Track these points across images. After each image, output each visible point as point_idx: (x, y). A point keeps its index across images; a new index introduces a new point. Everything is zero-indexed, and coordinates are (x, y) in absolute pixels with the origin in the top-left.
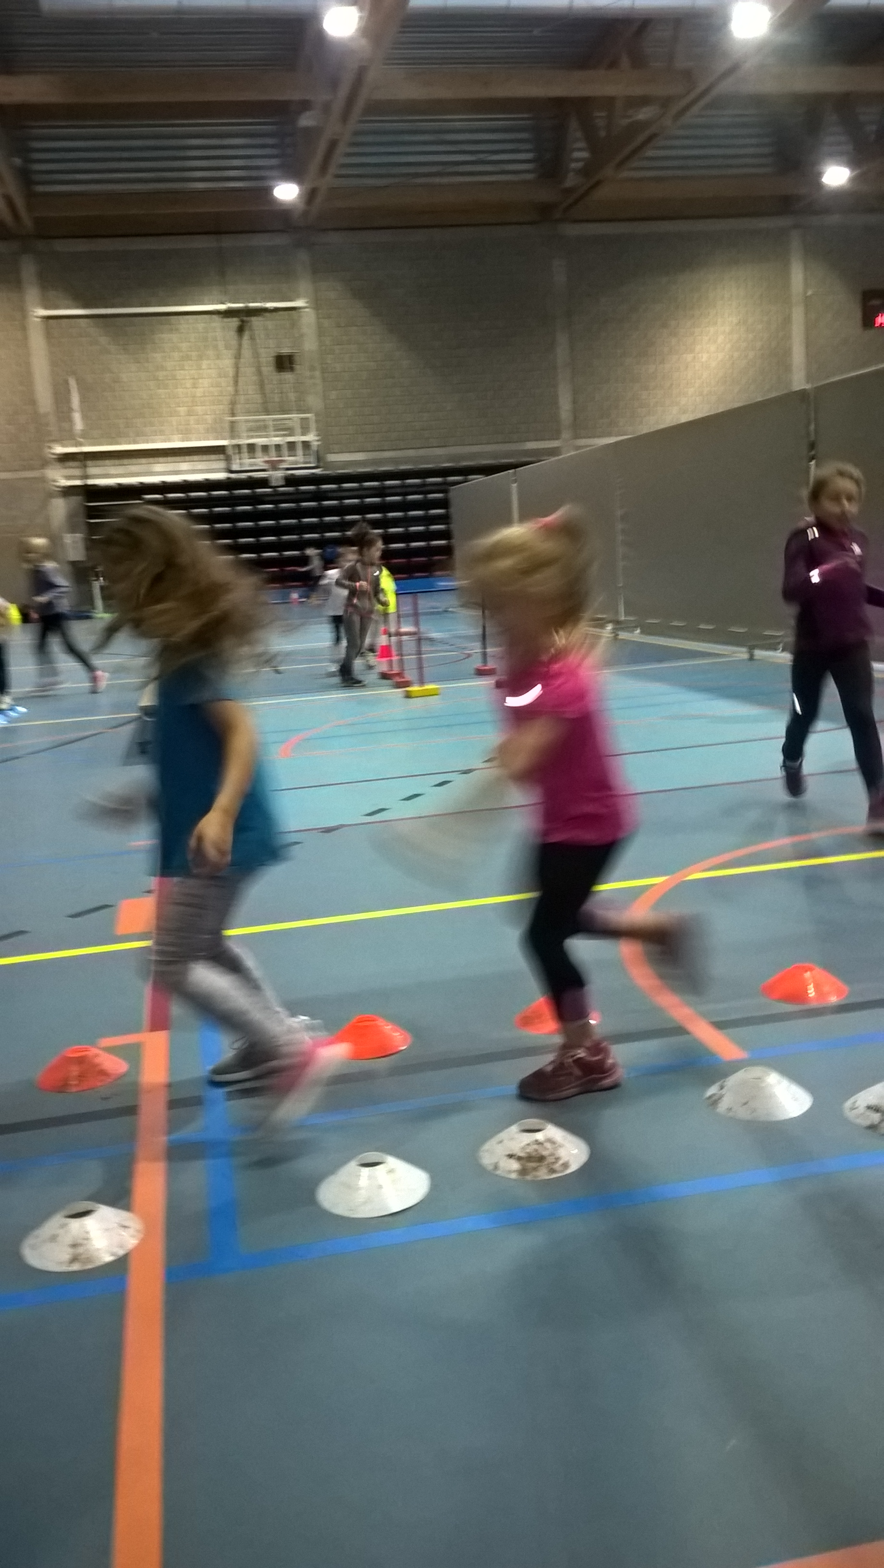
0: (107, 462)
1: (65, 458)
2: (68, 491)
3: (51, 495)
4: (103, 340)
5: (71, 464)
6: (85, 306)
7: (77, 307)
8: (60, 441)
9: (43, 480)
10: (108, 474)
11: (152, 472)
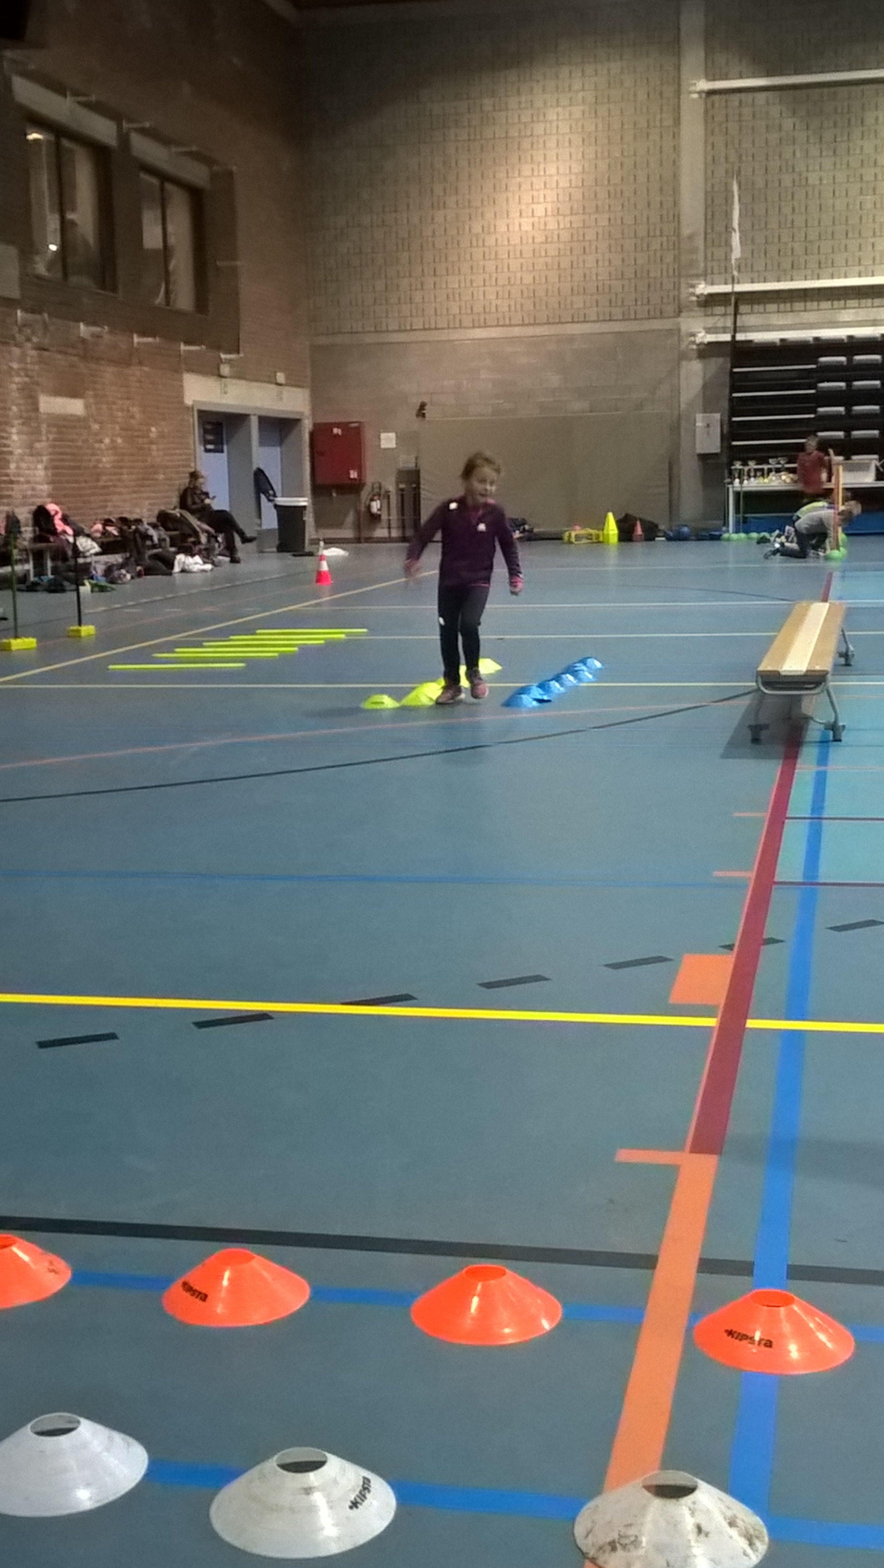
0: (771, 307)
1: (710, 301)
2: (708, 351)
3: (683, 356)
4: (788, 123)
5: (720, 310)
6: (768, 74)
7: (754, 76)
8: (706, 276)
9: (676, 332)
10: (769, 325)
11: (839, 322)
